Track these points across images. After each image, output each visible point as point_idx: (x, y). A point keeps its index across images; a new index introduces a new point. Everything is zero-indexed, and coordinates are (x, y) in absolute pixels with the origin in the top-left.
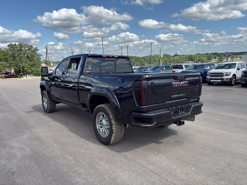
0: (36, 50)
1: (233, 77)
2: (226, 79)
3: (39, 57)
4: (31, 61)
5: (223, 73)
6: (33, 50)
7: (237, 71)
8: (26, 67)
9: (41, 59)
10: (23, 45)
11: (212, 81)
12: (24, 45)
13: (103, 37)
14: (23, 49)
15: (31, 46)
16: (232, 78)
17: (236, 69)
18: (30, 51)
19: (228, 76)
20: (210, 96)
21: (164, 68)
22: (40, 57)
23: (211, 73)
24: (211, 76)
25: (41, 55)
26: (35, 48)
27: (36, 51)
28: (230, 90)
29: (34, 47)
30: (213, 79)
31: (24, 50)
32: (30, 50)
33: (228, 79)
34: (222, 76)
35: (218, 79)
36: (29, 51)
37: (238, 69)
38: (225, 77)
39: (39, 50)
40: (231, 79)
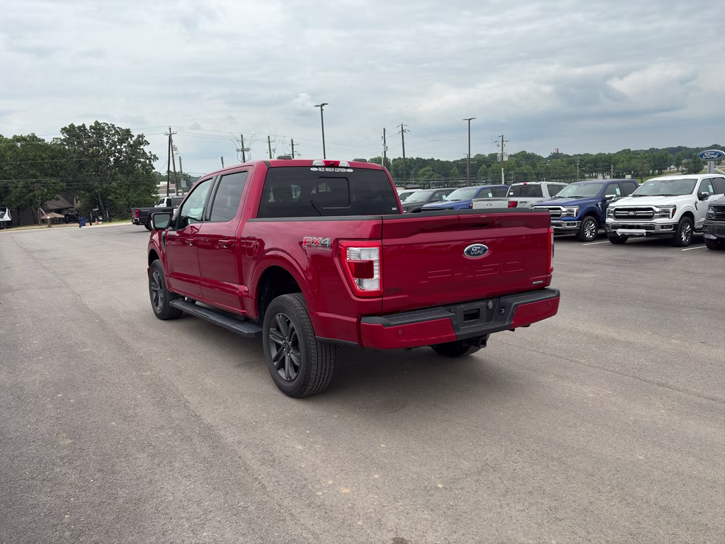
0: (141, 143)
1: (682, 220)
2: (662, 227)
3: (150, 162)
4: (128, 173)
5: (651, 209)
6: (132, 143)
7: (696, 203)
8: (113, 192)
9: (154, 169)
10: (104, 129)
11: (620, 231)
12: (106, 129)
13: (323, 105)
14: (105, 139)
15: (128, 131)
16: (681, 223)
17: (694, 197)
18: (125, 147)
19: (668, 216)
20: (593, 275)
21: (490, 195)
22: (152, 162)
23: (617, 210)
24: (617, 217)
25: (155, 156)
26: (139, 136)
27: (142, 147)
28: (666, 259)
29: (135, 133)
30: (624, 227)
31: (107, 142)
32: (124, 144)
33: (669, 226)
34: (650, 217)
35: (638, 227)
36: (122, 147)
37: (702, 197)
38: (659, 221)
39: (149, 144)
40: (675, 226)
